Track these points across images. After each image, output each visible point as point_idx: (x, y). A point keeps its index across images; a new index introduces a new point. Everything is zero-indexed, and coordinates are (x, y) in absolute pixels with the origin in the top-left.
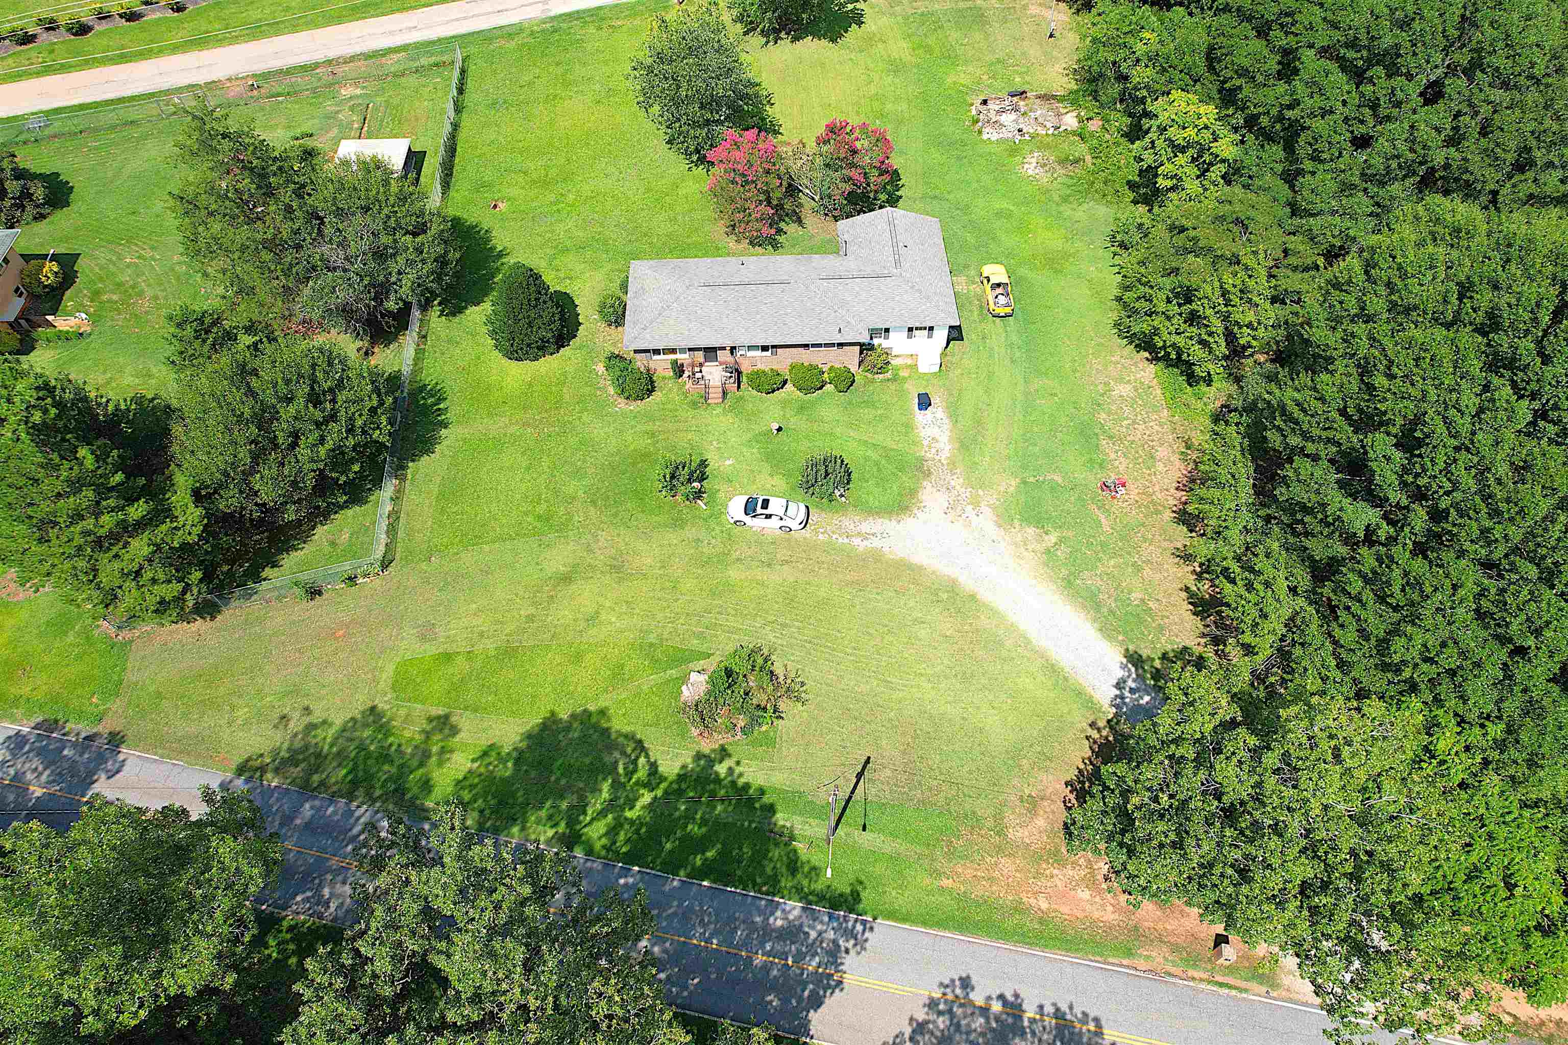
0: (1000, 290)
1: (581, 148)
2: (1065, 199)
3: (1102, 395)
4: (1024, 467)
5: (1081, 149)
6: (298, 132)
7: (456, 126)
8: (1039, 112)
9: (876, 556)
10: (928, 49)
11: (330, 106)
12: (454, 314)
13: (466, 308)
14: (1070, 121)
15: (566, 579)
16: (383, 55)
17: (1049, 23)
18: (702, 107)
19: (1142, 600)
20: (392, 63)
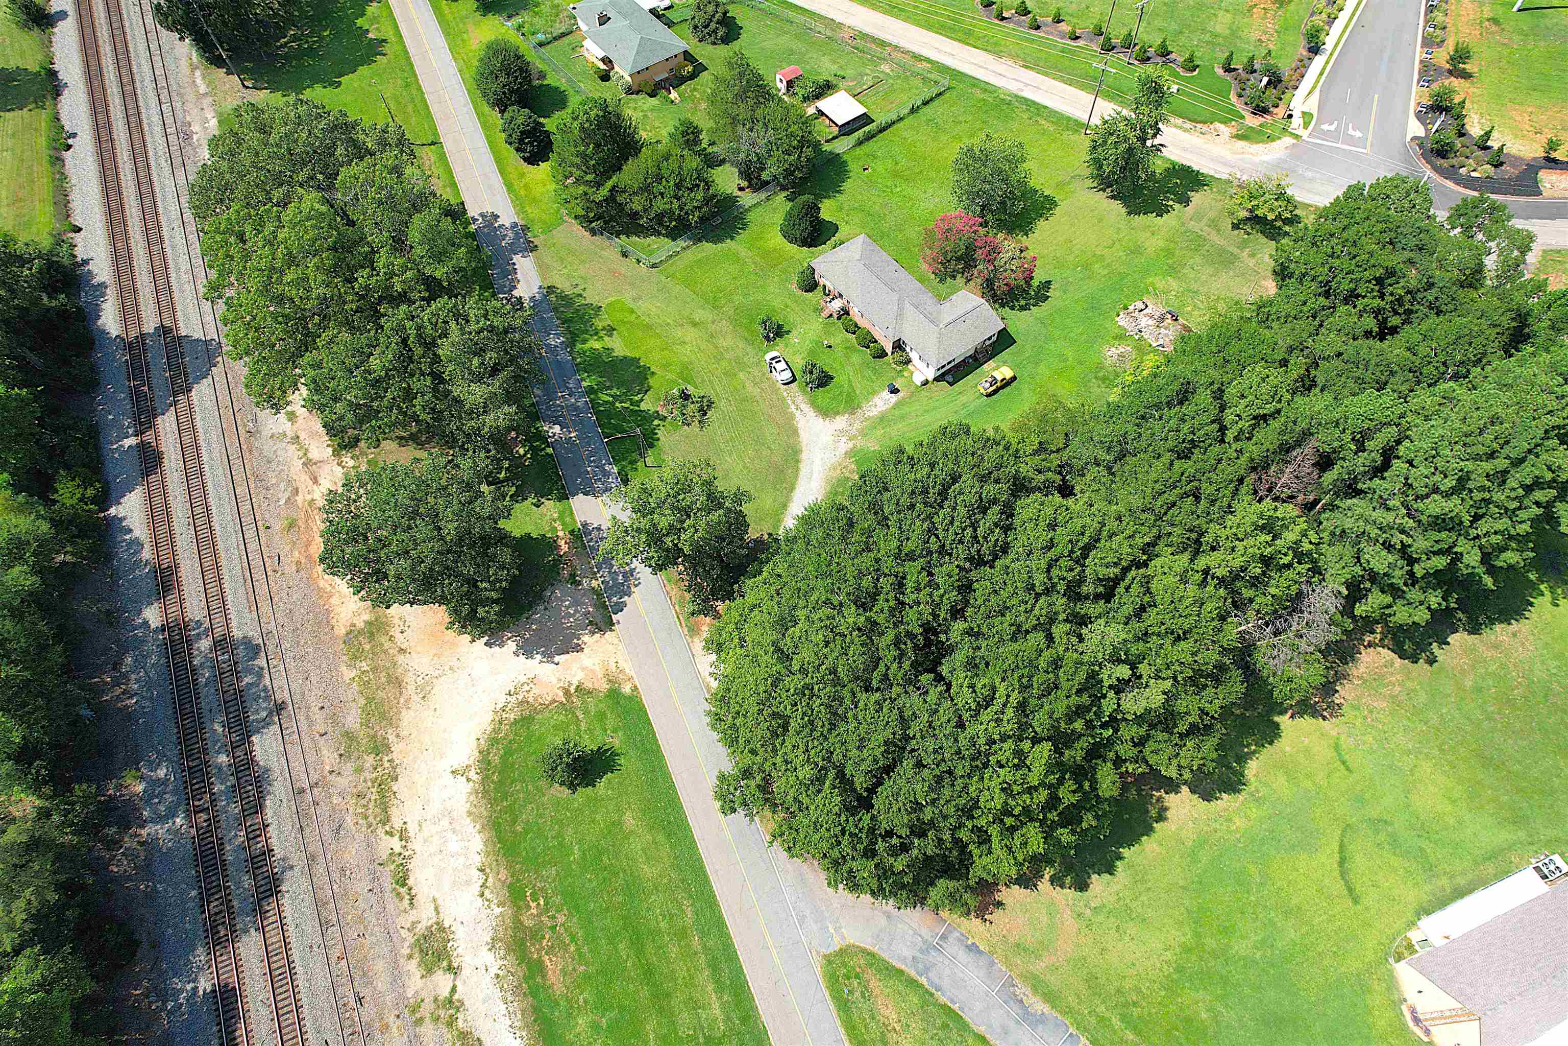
0: (990, 380)
6: (840, 73)
7: (899, 120)
9: (792, 417)
11: (867, 69)
15: (695, 324)
16: (921, 60)
20: (919, 67)
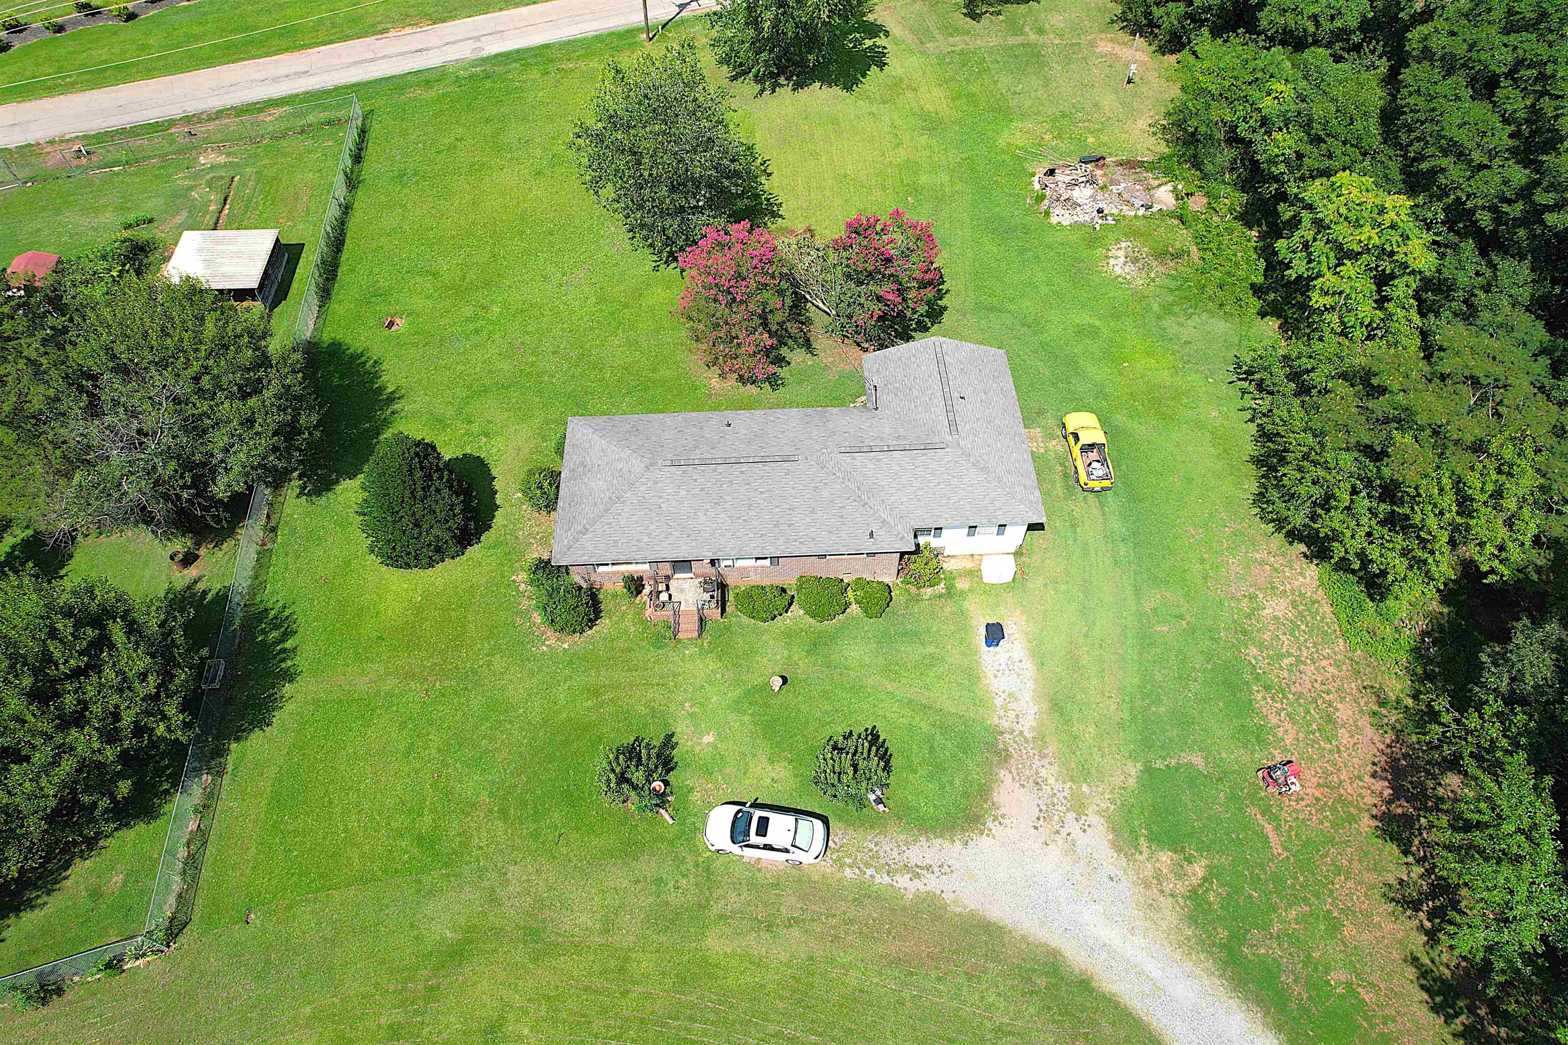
0: (1094, 455)
1: (512, 239)
2: (1167, 310)
3: (1248, 617)
4: (1146, 743)
5: (1183, 238)
6: (131, 217)
7: (347, 209)
8: (1123, 185)
10: (971, 98)
11: (181, 180)
12: (318, 492)
13: (337, 482)
14: (1165, 197)
15: (456, 954)
16: (261, 110)
17: (1127, 65)
18: (673, 189)
19: (1349, 985)
20: (270, 120)
